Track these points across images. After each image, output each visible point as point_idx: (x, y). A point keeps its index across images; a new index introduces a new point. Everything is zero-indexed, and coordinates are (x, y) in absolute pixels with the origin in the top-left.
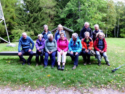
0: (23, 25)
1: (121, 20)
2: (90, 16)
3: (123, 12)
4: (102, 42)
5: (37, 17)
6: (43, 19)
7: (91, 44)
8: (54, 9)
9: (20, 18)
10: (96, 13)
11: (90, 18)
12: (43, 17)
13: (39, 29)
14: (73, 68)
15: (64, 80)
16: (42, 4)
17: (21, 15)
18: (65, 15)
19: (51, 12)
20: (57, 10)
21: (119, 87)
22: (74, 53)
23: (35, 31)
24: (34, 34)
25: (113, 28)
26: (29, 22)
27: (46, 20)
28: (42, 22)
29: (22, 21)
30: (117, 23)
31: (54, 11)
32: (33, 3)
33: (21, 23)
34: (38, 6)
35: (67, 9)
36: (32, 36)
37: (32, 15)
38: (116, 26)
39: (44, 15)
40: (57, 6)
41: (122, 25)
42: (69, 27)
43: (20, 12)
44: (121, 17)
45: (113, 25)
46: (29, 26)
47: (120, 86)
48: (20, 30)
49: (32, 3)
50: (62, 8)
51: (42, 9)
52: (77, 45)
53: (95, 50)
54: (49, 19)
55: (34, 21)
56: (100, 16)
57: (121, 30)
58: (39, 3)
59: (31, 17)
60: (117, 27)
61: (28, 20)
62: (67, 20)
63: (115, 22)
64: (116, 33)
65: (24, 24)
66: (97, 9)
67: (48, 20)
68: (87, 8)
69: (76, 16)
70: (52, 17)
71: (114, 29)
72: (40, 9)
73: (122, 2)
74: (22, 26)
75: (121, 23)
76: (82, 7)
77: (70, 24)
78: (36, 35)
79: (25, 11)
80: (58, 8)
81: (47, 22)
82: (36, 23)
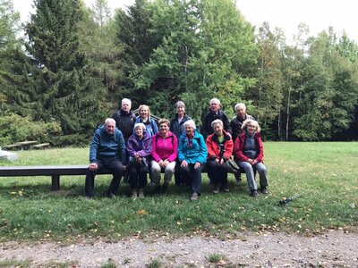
0: (25, 101)
1: (296, 96)
2: (212, 86)
3: (299, 74)
4: (253, 141)
5: (69, 81)
6: (87, 89)
7: (229, 146)
8: (118, 62)
9: (17, 83)
10: (228, 77)
11: (213, 90)
12: (87, 83)
13: (75, 116)
14: (193, 198)
15: (178, 219)
16: (85, 47)
17: (21, 74)
18: (148, 80)
19: (111, 70)
20: (125, 65)
21: (298, 229)
22: (191, 166)
23: (62, 120)
24: (60, 128)
25: (273, 115)
26: (46, 96)
27: (96, 91)
28: (84, 96)
29: (24, 92)
30: (284, 103)
31: (119, 68)
32: (59, 41)
33: (21, 97)
34: (73, 52)
35: (152, 65)
36: (56, 134)
37: (56, 75)
38: (282, 111)
39: (89, 79)
40: (127, 55)
41: (296, 108)
42: (158, 112)
43: (17, 63)
44: (295, 87)
45: (273, 108)
46: (46, 107)
47: (300, 226)
48: (14, 116)
49: (55, 42)
50: (139, 63)
51: (86, 62)
52: (195, 145)
53: (238, 160)
54: (105, 91)
55: (61, 94)
56: (238, 84)
57: (297, 121)
58: (77, 44)
59: (54, 82)
60: (283, 114)
61: (44, 90)
62: (155, 96)
63: (280, 101)
64: (283, 127)
65: (28, 99)
66: (233, 67)
67: (100, 92)
68: (206, 63)
69: (176, 85)
70: (113, 83)
71: (277, 117)
72: (80, 61)
73: (295, 48)
74: (24, 104)
75: (294, 103)
76: (192, 62)
77: (162, 105)
78: (65, 134)
79: (32, 61)
80: (128, 62)
81: (98, 98)
82: (67, 98)
